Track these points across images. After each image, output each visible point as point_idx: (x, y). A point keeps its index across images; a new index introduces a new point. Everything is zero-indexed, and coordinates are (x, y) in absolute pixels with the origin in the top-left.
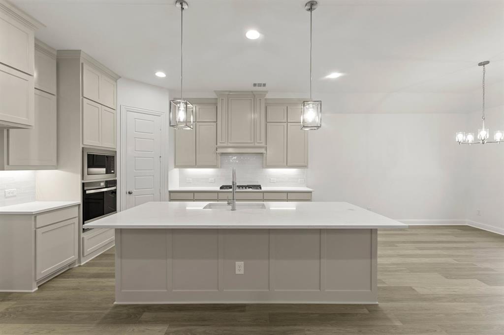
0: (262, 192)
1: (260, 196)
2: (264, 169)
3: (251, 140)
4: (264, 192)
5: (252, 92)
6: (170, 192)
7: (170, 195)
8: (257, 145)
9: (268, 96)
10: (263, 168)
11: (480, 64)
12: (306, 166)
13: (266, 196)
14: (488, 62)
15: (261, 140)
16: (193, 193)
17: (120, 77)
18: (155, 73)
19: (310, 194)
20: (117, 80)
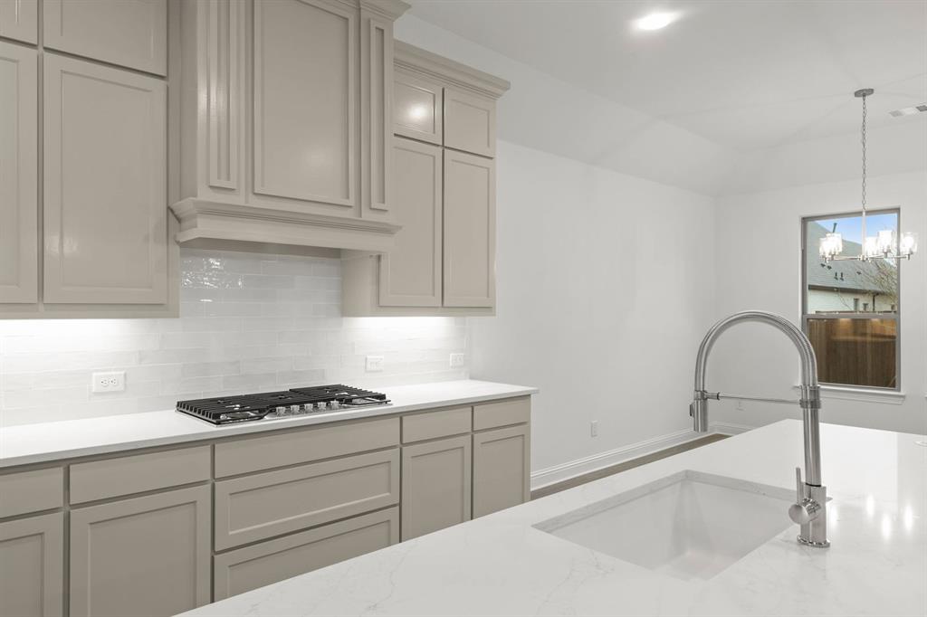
0: (391, 415)
1: (389, 433)
3: (345, 196)
8: (368, 216)
11: (857, 94)
13: (412, 429)
14: (871, 91)
16: (60, 471)
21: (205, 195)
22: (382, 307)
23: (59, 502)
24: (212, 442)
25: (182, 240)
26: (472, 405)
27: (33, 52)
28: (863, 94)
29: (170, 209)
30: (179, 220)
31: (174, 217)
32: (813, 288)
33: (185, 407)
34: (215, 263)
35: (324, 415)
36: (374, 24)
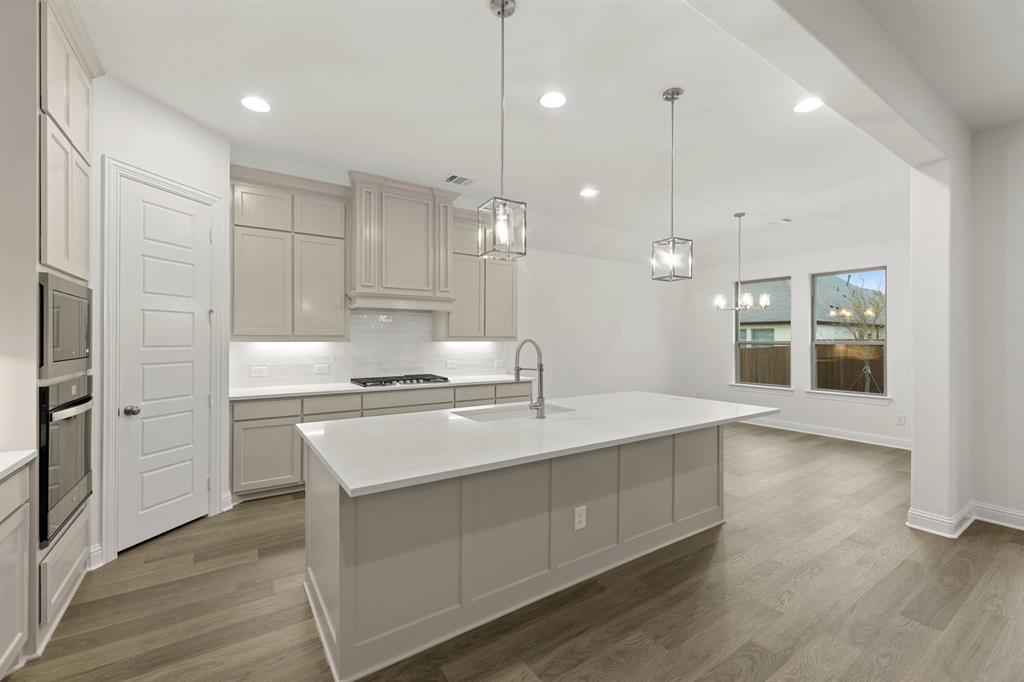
0: (450, 387)
1: (449, 395)
2: (436, 343)
3: (428, 286)
4: (455, 387)
5: (431, 188)
6: (233, 402)
7: (232, 410)
8: (439, 294)
9: (458, 203)
10: (434, 340)
11: (736, 215)
12: (513, 337)
13: (461, 394)
14: (743, 214)
15: (446, 287)
16: (299, 401)
17: (102, 73)
18: (242, 98)
19: (529, 385)
20: (93, 77)
21: (360, 289)
22: (451, 337)
23: (299, 413)
24: (361, 394)
25: (352, 307)
26: (495, 385)
27: (290, 234)
28: (739, 215)
29: (346, 295)
30: (350, 299)
31: (348, 298)
32: (819, 323)
33: (354, 381)
34: (365, 316)
35: (415, 385)
36: (442, 205)
